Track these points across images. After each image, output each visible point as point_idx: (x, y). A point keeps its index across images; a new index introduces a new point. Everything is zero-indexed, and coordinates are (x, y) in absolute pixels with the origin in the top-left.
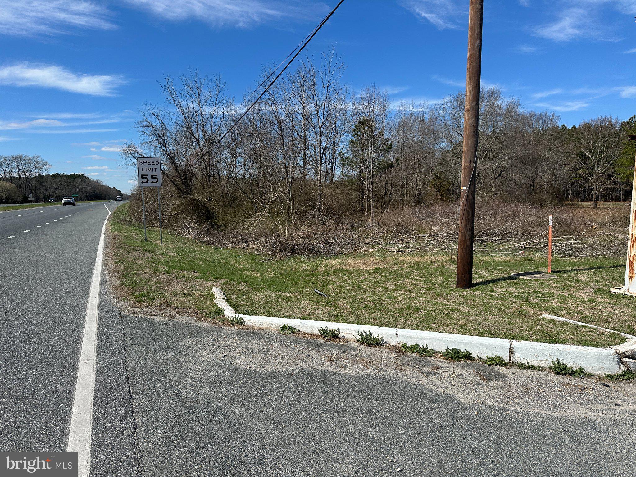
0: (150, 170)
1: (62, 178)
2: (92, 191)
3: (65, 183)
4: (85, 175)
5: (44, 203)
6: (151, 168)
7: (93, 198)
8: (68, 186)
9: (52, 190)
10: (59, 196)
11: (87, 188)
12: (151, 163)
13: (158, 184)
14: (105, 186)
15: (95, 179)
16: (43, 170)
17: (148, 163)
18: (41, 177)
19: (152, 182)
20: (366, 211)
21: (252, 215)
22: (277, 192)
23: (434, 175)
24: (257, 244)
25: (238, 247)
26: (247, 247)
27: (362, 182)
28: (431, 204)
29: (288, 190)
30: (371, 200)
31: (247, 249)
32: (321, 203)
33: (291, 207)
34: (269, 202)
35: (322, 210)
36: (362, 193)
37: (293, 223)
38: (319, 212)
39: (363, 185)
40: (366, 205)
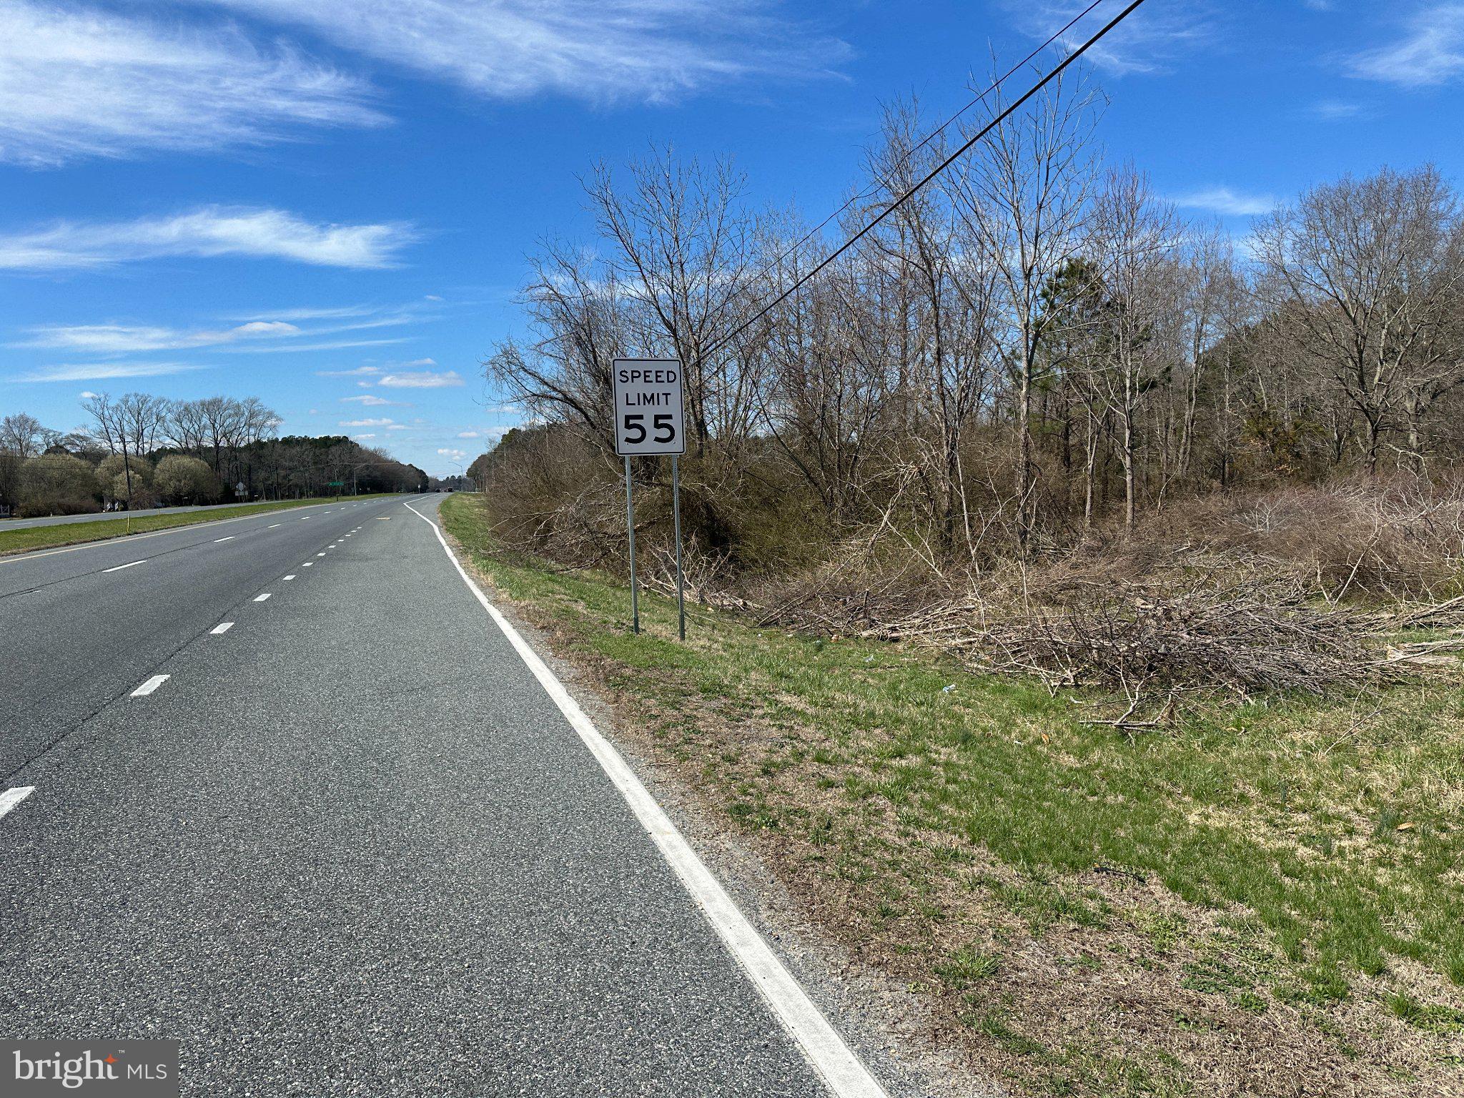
0: (649, 399)
1: (302, 446)
2: (365, 473)
3: (308, 457)
4: (351, 439)
5: (265, 502)
6: (653, 395)
7: (369, 489)
8: (315, 463)
9: (282, 473)
10: (296, 486)
11: (355, 466)
12: (652, 377)
13: (676, 446)
14: (391, 461)
15: (370, 446)
16: (266, 430)
17: (645, 376)
18: (259, 444)
19: (657, 439)
20: (1088, 507)
21: (849, 531)
22: (915, 463)
23: (1253, 407)
24: (925, 626)
25: (865, 634)
26: (894, 635)
27: (1067, 430)
28: (1264, 486)
29: (948, 455)
30: (1128, 478)
31: (896, 640)
32: (1032, 491)
33: (961, 503)
34: (895, 491)
35: (1032, 511)
36: (1066, 460)
37: (973, 552)
38: (1025, 515)
39: (1067, 439)
40: (1089, 492)
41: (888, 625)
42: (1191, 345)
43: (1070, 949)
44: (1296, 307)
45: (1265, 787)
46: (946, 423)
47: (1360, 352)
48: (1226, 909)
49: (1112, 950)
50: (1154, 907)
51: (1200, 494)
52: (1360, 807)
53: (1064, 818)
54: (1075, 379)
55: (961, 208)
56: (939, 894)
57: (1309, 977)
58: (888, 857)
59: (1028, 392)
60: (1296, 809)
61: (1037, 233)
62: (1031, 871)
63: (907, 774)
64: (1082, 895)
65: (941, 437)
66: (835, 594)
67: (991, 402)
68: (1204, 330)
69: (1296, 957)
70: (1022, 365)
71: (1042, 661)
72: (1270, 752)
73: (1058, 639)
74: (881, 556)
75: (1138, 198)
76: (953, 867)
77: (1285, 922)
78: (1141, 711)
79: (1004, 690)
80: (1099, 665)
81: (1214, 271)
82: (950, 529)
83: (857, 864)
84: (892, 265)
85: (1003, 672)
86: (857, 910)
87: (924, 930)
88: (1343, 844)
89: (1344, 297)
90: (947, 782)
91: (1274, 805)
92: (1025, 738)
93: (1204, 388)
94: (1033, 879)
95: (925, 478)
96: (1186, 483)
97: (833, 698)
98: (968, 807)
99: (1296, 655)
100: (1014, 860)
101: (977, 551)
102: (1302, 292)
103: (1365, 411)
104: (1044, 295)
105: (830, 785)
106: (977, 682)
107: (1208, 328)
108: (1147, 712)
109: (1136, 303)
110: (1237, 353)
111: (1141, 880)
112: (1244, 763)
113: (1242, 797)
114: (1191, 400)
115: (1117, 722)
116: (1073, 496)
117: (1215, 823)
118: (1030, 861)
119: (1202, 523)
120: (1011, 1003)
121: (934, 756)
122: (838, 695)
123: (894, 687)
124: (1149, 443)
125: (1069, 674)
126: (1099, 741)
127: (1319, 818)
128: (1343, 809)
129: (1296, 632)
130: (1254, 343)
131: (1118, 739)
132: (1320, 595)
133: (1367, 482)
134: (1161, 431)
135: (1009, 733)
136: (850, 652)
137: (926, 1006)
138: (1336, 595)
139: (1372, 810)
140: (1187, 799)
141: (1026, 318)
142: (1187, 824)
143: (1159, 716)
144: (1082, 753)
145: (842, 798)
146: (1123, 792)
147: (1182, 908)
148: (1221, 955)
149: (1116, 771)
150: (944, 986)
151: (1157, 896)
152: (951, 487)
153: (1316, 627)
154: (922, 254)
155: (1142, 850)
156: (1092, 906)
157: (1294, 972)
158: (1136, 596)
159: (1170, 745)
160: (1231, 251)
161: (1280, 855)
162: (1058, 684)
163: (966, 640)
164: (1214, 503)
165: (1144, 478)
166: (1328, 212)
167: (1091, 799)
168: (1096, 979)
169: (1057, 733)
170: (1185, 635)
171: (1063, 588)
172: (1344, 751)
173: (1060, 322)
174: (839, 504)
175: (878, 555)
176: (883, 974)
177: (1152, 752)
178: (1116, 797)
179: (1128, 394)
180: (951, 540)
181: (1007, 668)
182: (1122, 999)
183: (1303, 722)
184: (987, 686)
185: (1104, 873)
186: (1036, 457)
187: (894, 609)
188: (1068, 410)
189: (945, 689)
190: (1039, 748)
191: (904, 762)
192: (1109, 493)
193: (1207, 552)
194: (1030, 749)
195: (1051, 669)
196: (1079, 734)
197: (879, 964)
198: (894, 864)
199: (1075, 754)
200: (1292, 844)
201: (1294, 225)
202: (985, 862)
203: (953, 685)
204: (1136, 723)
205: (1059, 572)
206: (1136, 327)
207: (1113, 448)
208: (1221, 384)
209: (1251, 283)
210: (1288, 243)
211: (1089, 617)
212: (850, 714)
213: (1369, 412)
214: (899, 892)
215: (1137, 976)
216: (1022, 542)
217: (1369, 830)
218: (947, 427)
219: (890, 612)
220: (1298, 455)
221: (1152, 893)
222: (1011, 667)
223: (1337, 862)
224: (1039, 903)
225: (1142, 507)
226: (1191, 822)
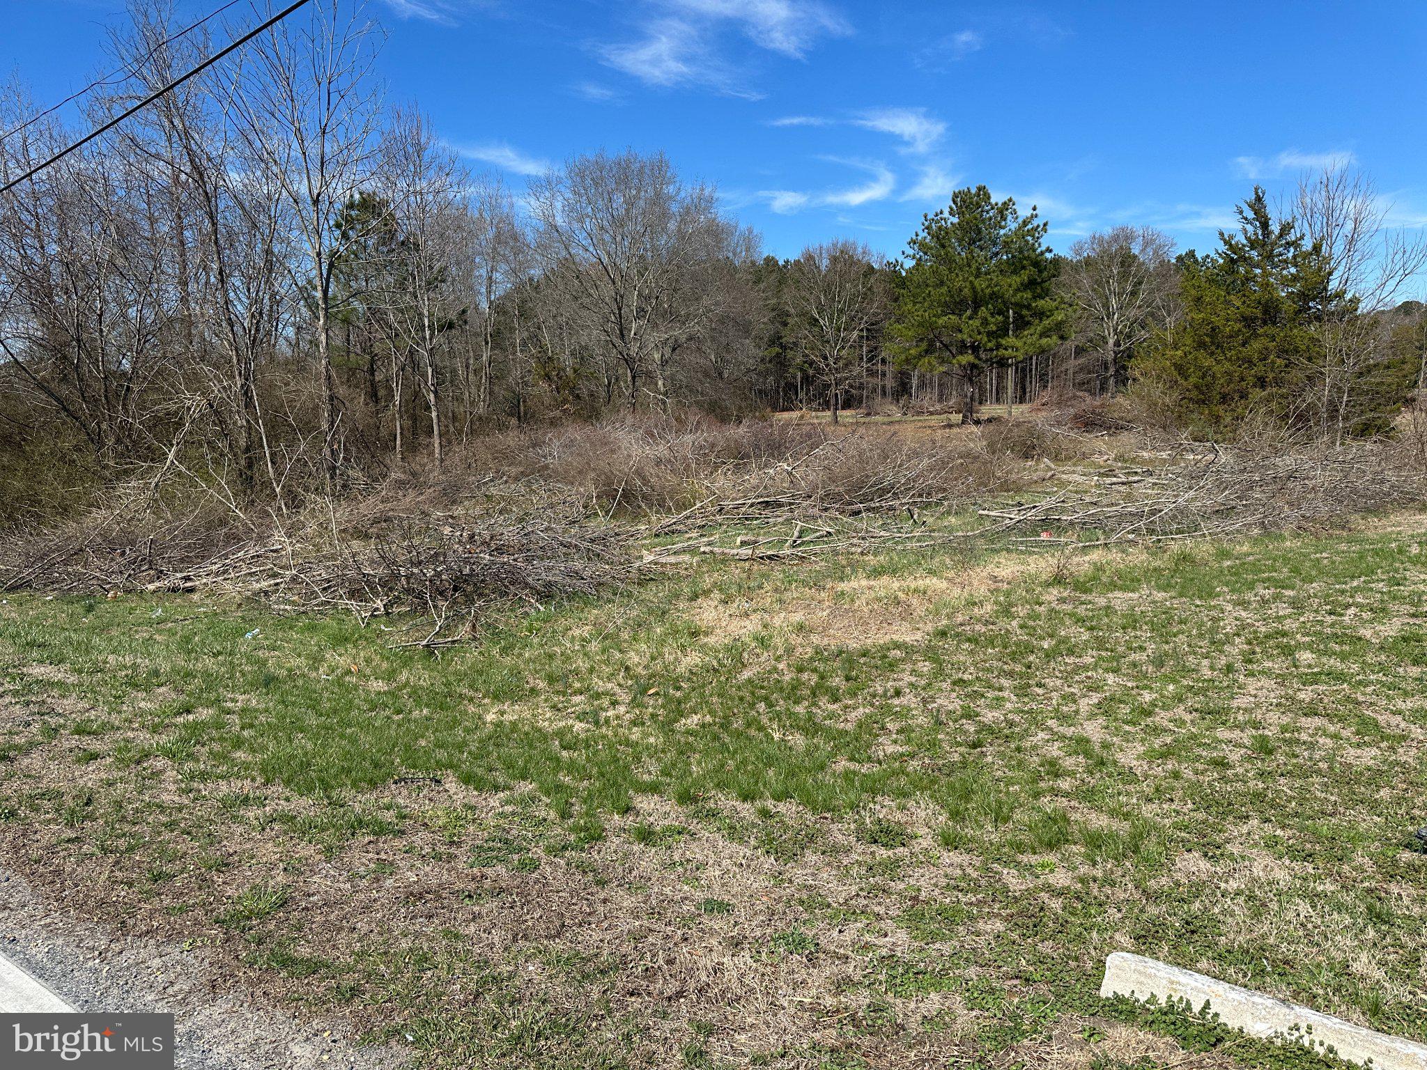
20: (398, 442)
21: (126, 472)
22: (203, 393)
23: (540, 352)
24: (225, 572)
25: (151, 587)
26: (189, 584)
27: (372, 366)
28: (553, 423)
29: (242, 386)
30: (434, 414)
31: (191, 590)
32: (338, 426)
33: (261, 438)
34: (180, 424)
35: (339, 446)
36: (374, 395)
37: (278, 490)
38: (332, 450)
39: (373, 374)
40: (398, 428)
41: (179, 575)
42: (483, 290)
43: (362, 861)
44: (568, 263)
45: (551, 679)
46: (237, 352)
47: (620, 309)
48: (511, 789)
49: (406, 852)
50: (448, 804)
51: (500, 430)
52: (622, 682)
53: (366, 740)
54: (375, 314)
55: (234, 118)
56: (225, 843)
57: (575, 829)
58: (164, 819)
59: (325, 323)
60: (575, 693)
61: (322, 158)
62: (328, 797)
63: (195, 727)
64: (380, 808)
65: (232, 366)
66: (110, 545)
67: (290, 332)
68: (494, 277)
69: (565, 815)
70: (319, 294)
71: (352, 594)
72: (555, 648)
73: (368, 571)
74: (169, 499)
75: (423, 140)
76: (242, 812)
77: (559, 788)
78: (448, 628)
79: (312, 628)
80: (408, 591)
81: (499, 223)
82: (250, 466)
83: (124, 835)
84: (160, 172)
85: (313, 610)
86: (122, 883)
87: (204, 883)
88: (608, 714)
89: (606, 260)
90: (242, 728)
91: (558, 692)
92: (333, 672)
93: (497, 334)
94: (330, 804)
95: (217, 412)
96: (489, 420)
97: (105, 662)
98: (264, 748)
99: (578, 565)
100: (310, 790)
101: (282, 489)
102: (573, 252)
103: (626, 360)
104: (338, 226)
105: (94, 757)
106: (285, 623)
107: (497, 276)
108: (453, 629)
109: (430, 246)
110: (524, 301)
111: (438, 782)
112: (534, 662)
113: (532, 690)
114: (487, 343)
115: (424, 643)
116: (384, 432)
117: (508, 718)
118: (327, 787)
119: (505, 456)
120: (299, 930)
121: (229, 704)
122: (111, 658)
123: (187, 639)
124: (452, 382)
125: (379, 604)
126: (407, 662)
127: (592, 697)
128: (610, 685)
129: (576, 545)
130: (537, 293)
131: (425, 657)
132: (596, 514)
133: (629, 420)
134: (463, 371)
135: (317, 669)
136: (132, 608)
137: (203, 959)
138: (607, 513)
139: (630, 682)
140: (486, 701)
141: (317, 246)
142: (484, 724)
143: (463, 631)
144: (390, 676)
145: (108, 769)
146: (427, 706)
147: (473, 796)
148: (504, 830)
149: (422, 688)
150: (225, 934)
151: (451, 792)
152: (248, 421)
153: (592, 541)
154: (192, 161)
155: (442, 755)
156: (389, 816)
157: (563, 829)
158: (444, 525)
159: (473, 655)
160: (512, 205)
161: (560, 734)
162: (368, 614)
163: (272, 582)
164: (512, 439)
165: (450, 414)
166: (589, 181)
167: (396, 718)
168: (389, 883)
169: (367, 661)
170: (487, 557)
171: (376, 521)
172: (610, 639)
173: (356, 255)
174: (110, 441)
175: (164, 498)
176: (152, 942)
177: (458, 665)
178: (421, 711)
179: (428, 333)
180: (252, 478)
181: (317, 605)
182: (412, 894)
183: (581, 620)
184: (296, 626)
185: (403, 783)
186: (342, 391)
187: (187, 557)
188: (371, 346)
189: (249, 636)
190: (347, 679)
191: (191, 717)
192: (418, 427)
193: (506, 482)
194: (339, 682)
195: (361, 601)
196: (388, 659)
197: (148, 932)
198: (171, 826)
199: (383, 679)
200: (570, 722)
201: (563, 189)
202: (282, 799)
203: (257, 630)
204: (441, 640)
205: (369, 507)
206: (431, 268)
207: (419, 385)
208: (512, 330)
209: (530, 237)
210: (559, 205)
211: (397, 548)
212: (127, 676)
213: (628, 361)
214: (175, 851)
215: (428, 869)
216: (332, 478)
217: (627, 699)
218: (238, 355)
219: (182, 560)
220: (578, 397)
221: (446, 791)
222: (323, 604)
223: (604, 730)
224: (334, 826)
225: (450, 442)
226: (489, 720)
